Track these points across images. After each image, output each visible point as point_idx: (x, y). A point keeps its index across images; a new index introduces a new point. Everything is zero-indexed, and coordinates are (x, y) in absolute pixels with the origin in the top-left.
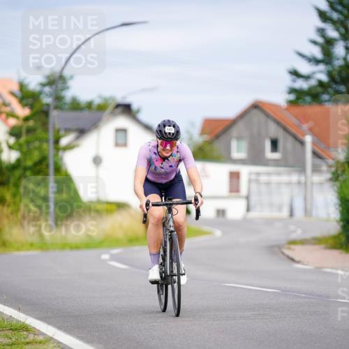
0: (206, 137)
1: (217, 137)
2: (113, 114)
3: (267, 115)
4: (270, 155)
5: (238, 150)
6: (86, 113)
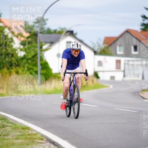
0: (106, 45)
1: (110, 45)
2: (65, 35)
3: (132, 35)
4: (133, 53)
5: (120, 51)
6: (54, 35)
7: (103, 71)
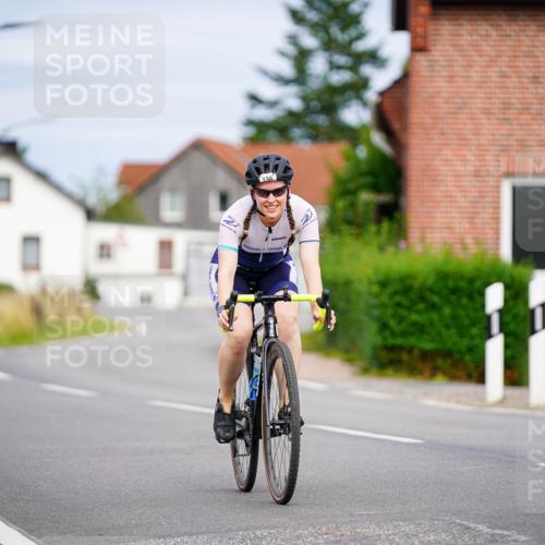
1: (141, 189)
5: (171, 209)
7: (116, 277)
